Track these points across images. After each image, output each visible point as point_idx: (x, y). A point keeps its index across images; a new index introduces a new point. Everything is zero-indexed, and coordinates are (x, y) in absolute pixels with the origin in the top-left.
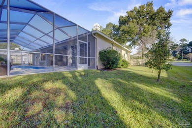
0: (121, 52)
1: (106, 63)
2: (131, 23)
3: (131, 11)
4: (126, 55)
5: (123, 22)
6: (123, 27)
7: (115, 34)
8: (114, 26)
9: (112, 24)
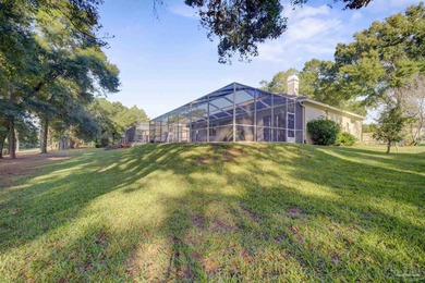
0: (341, 121)
1: (316, 137)
2: (365, 59)
3: (365, 33)
4: (352, 126)
5: (344, 57)
6: (346, 68)
7: (324, 81)
8: (323, 66)
9: (317, 61)
